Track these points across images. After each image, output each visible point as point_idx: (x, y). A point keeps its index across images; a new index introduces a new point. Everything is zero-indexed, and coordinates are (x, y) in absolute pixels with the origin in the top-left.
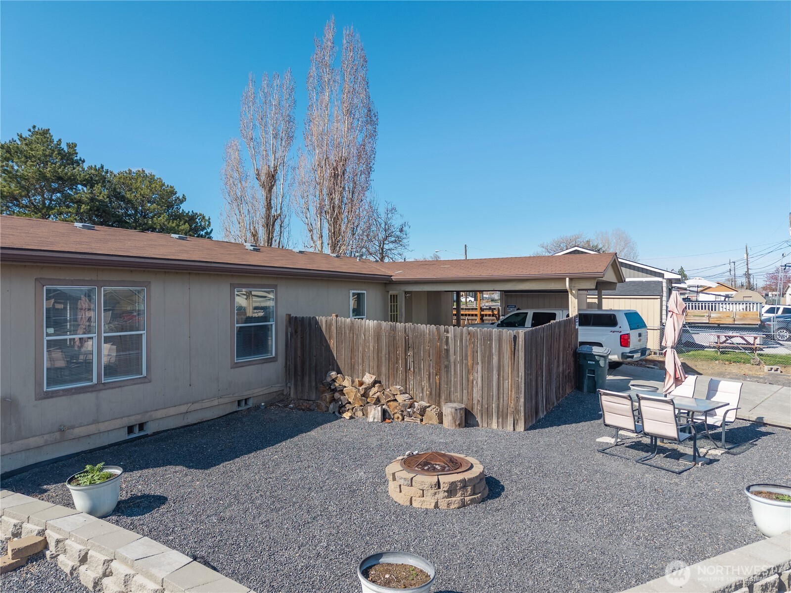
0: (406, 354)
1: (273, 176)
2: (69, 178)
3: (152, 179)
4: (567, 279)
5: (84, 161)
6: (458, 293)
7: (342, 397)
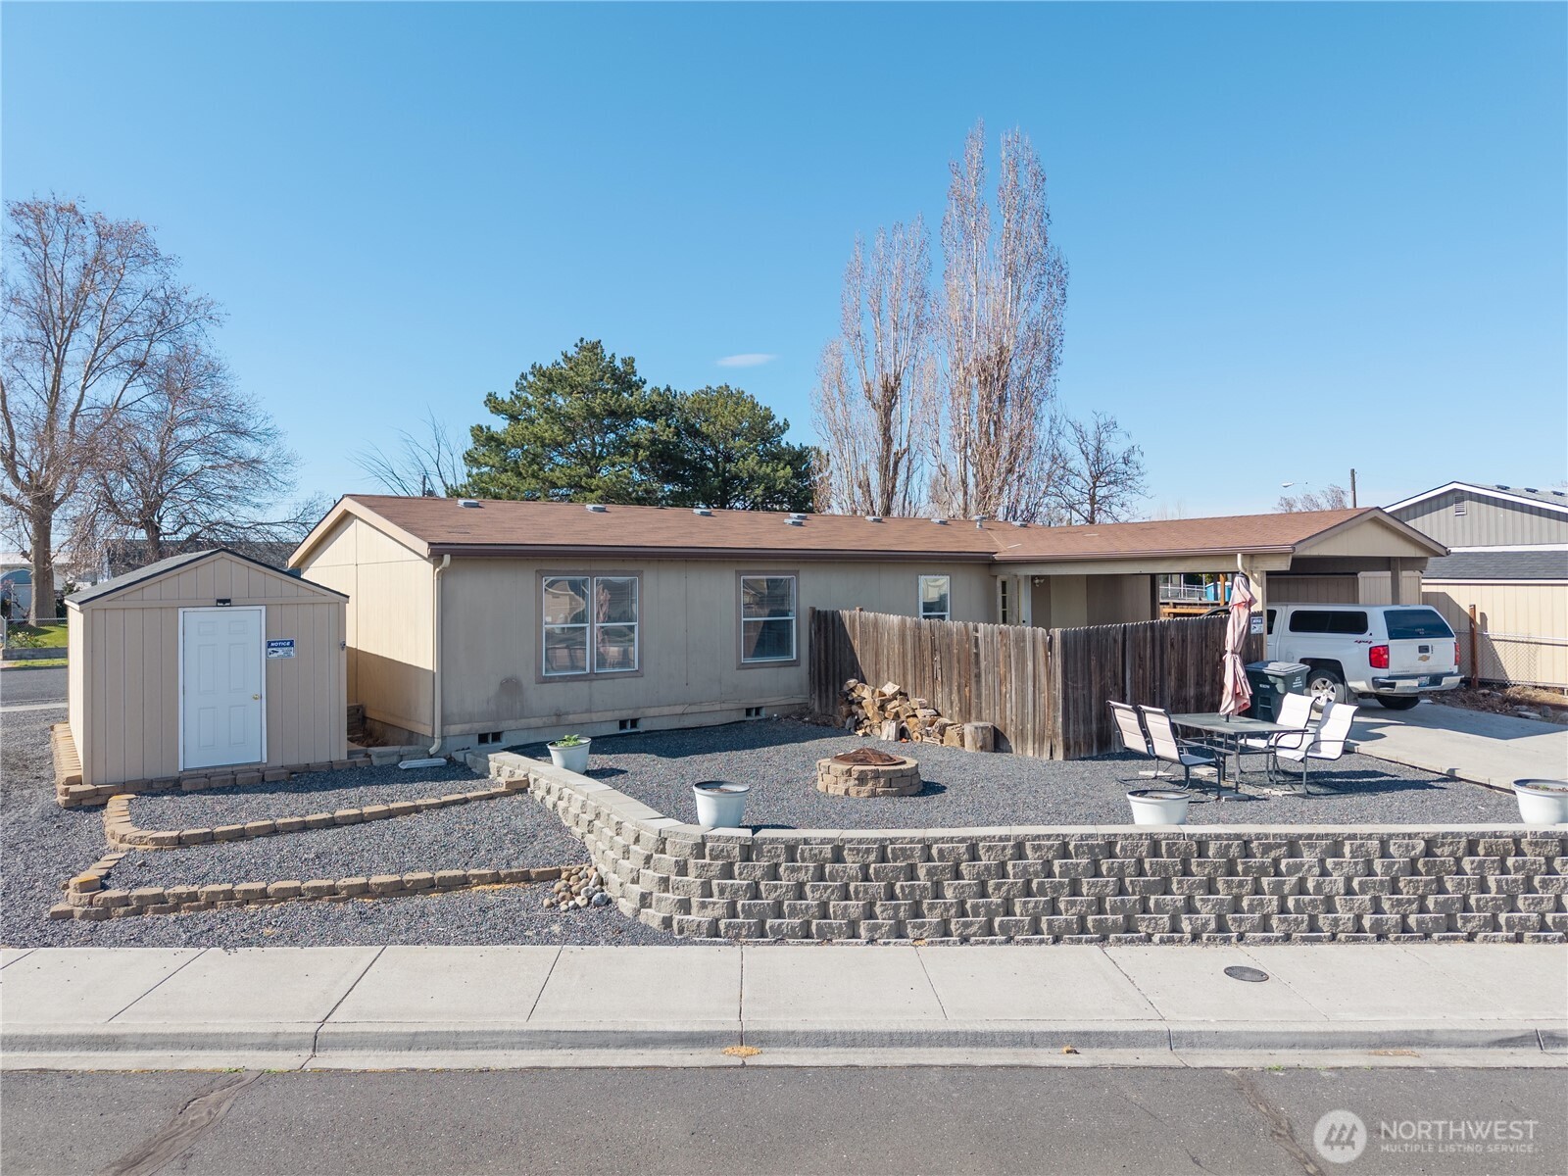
0: (932, 659)
1: (893, 390)
2: (624, 412)
3: (739, 398)
4: (1239, 555)
5: (644, 382)
6: (1153, 577)
7: (860, 711)
